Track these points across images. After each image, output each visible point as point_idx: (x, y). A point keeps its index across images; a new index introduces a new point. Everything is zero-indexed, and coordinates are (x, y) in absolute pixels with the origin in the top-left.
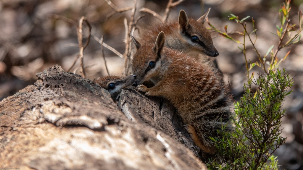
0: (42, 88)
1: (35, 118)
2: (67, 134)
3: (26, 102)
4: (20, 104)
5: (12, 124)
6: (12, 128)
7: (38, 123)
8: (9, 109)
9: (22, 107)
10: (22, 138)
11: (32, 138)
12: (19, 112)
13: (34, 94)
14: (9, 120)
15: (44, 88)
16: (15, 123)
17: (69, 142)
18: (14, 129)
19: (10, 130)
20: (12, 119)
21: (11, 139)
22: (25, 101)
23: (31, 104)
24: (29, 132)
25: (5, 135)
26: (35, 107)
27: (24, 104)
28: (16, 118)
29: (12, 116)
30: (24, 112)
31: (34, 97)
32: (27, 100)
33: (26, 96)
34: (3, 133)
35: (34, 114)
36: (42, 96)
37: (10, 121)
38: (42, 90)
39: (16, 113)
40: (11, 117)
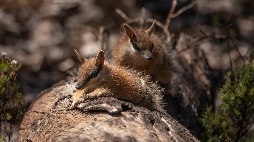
0: (72, 82)
1: (67, 106)
2: (91, 118)
3: (59, 93)
4: (55, 95)
5: (49, 111)
6: (49, 114)
7: (69, 110)
8: (46, 99)
9: (56, 97)
10: (57, 121)
11: (64, 122)
12: (54, 101)
13: (66, 87)
14: (46, 108)
15: (73, 83)
16: (51, 110)
17: (93, 124)
18: (50, 115)
19: (47, 116)
20: (49, 107)
21: (48, 123)
22: (59, 92)
23: (63, 95)
24: (62, 117)
25: (43, 119)
26: (66, 97)
27: (58, 95)
28: (51, 106)
29: (49, 104)
30: (58, 102)
31: (65, 90)
32: (61, 92)
33: (60, 89)
34: (42, 118)
35: (66, 103)
36: (72, 88)
37: (47, 108)
38: (72, 84)
39: (52, 102)
40: (48, 106)
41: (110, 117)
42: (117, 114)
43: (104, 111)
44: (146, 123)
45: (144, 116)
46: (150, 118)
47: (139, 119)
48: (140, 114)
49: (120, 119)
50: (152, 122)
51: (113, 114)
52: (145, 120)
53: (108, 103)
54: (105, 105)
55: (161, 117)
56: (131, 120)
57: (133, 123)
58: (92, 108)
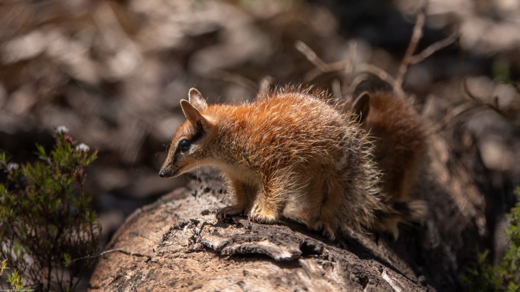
0: (199, 193)
1: (187, 242)
2: (237, 269)
3: (173, 215)
4: (164, 219)
5: (150, 251)
6: (150, 259)
7: (192, 251)
8: (145, 227)
9: (166, 224)
10: (166, 274)
11: (181, 276)
12: (161, 232)
13: (186, 204)
14: (145, 245)
15: (202, 194)
16: (155, 250)
17: (240, 283)
18: (153, 260)
19: (147, 262)
20: (151, 243)
21: (148, 276)
22: (171, 213)
23: (181, 219)
24: (176, 264)
25: (138, 269)
26: (186, 224)
27: (169, 219)
28: (156, 241)
29: (150, 238)
30: (170, 233)
31: (185, 208)
32: (176, 212)
33: (174, 207)
34: (136, 266)
35: (185, 236)
36: (199, 206)
37: (147, 246)
38: (199, 197)
39: (157, 233)
40: (148, 240)
41: (275, 269)
42: (291, 263)
43: (264, 256)
44: (350, 283)
45: (346, 268)
46: (358, 273)
47: (335, 274)
48: (337, 265)
49: (296, 273)
50: (363, 282)
51: (283, 263)
52: (347, 277)
53: (272, 239)
54: (265, 244)
55: (381, 271)
56: (318, 277)
57: (324, 282)
58: (240, 248)
